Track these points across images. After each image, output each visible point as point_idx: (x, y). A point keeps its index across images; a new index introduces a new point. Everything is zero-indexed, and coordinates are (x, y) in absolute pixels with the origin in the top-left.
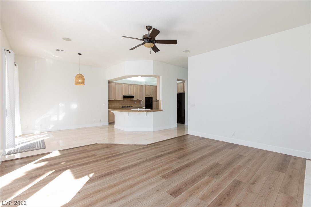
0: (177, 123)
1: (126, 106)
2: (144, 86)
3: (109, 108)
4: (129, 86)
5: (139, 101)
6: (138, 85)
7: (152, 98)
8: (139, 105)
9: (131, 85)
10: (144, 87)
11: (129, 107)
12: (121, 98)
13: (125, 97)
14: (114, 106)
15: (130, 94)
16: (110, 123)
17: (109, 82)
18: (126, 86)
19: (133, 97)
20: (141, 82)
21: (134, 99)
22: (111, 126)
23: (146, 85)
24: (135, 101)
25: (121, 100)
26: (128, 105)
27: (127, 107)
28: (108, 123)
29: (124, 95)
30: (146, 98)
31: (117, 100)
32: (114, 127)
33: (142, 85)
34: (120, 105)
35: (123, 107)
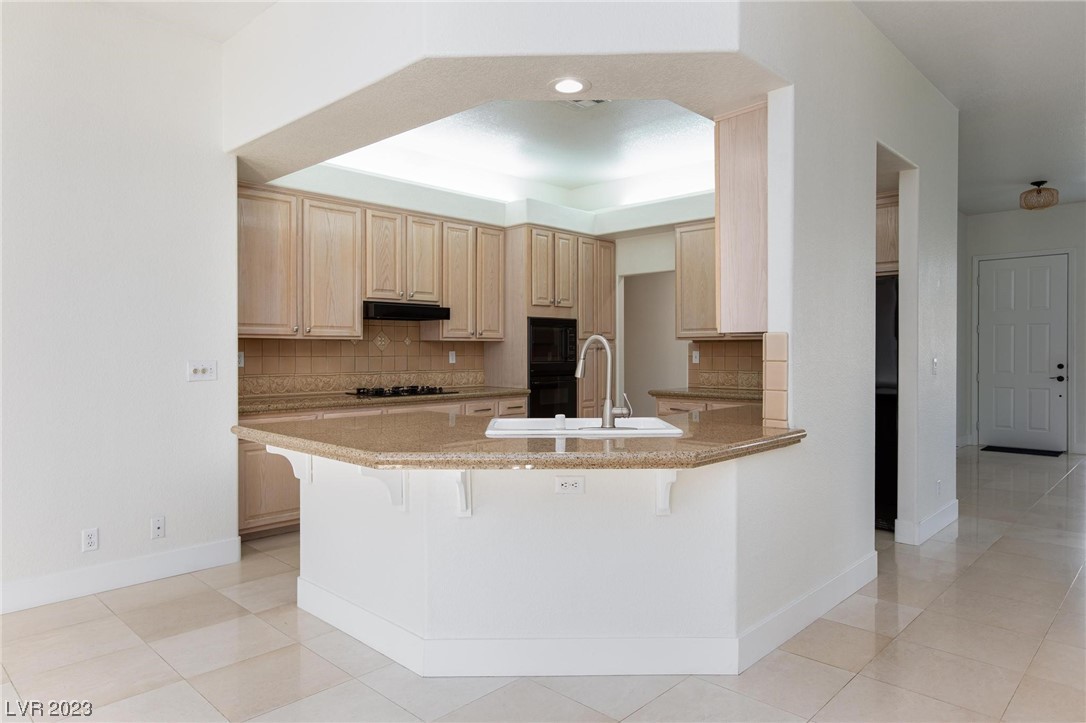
0: (877, 528)
1: (387, 382)
2: (523, 233)
3: (249, 407)
4: (413, 229)
5: (480, 348)
6: (479, 227)
7: (572, 324)
8: (480, 377)
9: (423, 218)
10: (519, 243)
11: (413, 391)
12: (350, 324)
13: (378, 313)
14: (288, 382)
15: (422, 291)
16: (252, 538)
17: (251, 183)
18: (386, 222)
19: (441, 314)
20: (500, 207)
21: (449, 330)
22: (268, 559)
23: (531, 227)
24: (453, 345)
25: (344, 333)
26: (406, 380)
27: (396, 392)
28: (237, 539)
29: (372, 295)
30: (535, 323)
31: (317, 333)
32: (292, 602)
33: (503, 230)
34: (338, 374)
35: (361, 393)
